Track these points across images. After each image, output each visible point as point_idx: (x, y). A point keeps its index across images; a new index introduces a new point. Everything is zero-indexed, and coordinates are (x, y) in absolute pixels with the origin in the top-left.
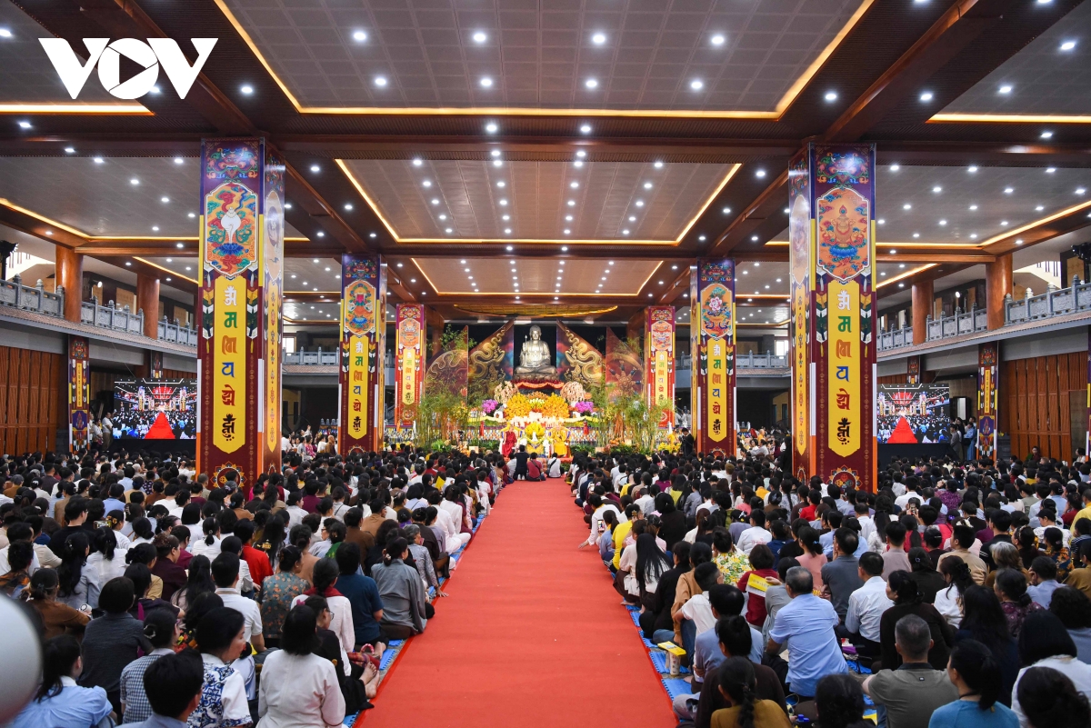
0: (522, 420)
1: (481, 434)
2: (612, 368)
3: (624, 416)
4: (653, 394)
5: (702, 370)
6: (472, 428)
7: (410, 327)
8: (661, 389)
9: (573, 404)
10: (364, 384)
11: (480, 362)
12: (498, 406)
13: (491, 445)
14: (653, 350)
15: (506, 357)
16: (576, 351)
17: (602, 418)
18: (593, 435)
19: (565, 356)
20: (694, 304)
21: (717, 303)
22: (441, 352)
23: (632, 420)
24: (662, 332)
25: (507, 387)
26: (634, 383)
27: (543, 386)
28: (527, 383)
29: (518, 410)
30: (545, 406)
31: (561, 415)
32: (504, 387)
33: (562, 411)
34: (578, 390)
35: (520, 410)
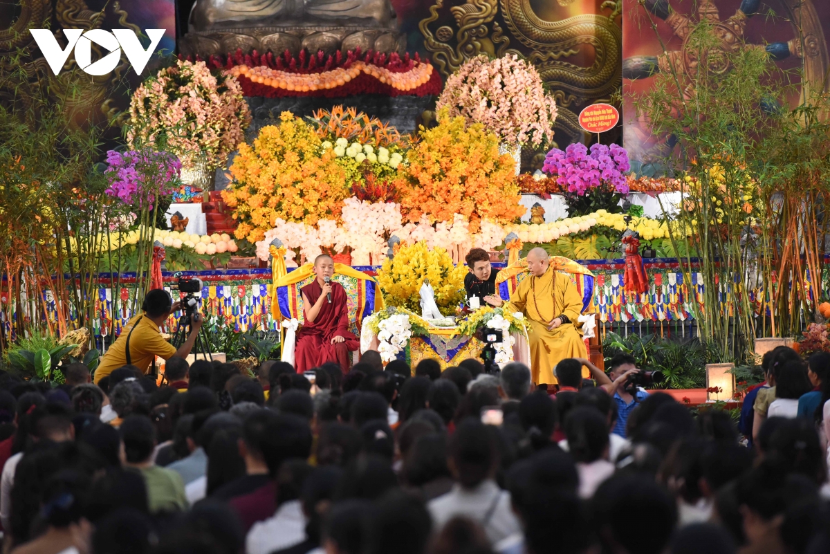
0: (312, 239)
18: (667, 294)
25: (192, 90)
27: (341, 82)
28: (264, 67)
29: (292, 193)
30: (414, 172)
31: (490, 209)
32: (177, 88)
33: (493, 191)
34: (522, 93)
35: (302, 195)
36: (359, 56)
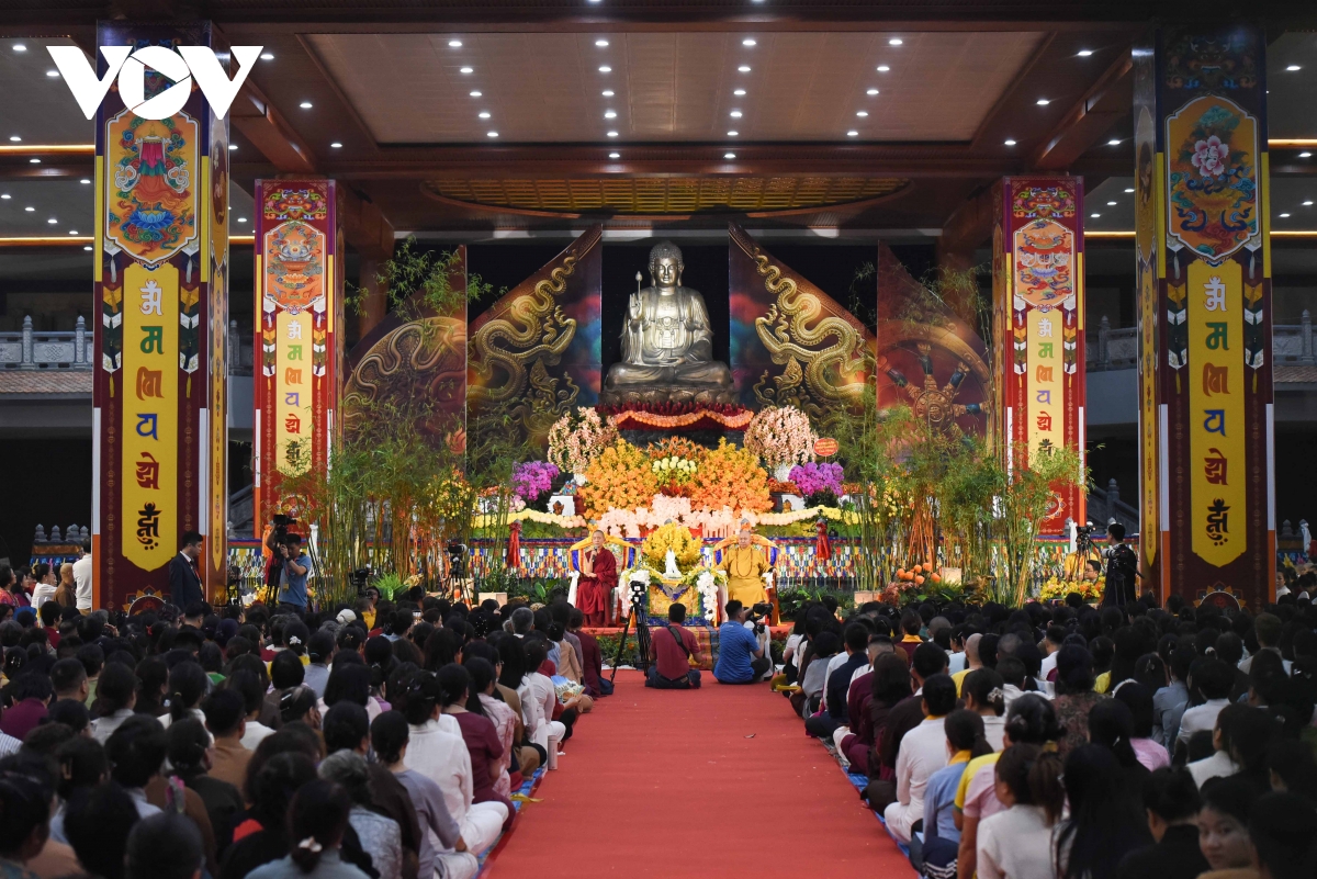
0: (632, 520)
1: (512, 560)
2: (896, 366)
3: (937, 506)
4: (1021, 435)
5: (1172, 356)
6: (485, 543)
7: (295, 247)
8: (1045, 423)
9: (783, 474)
10: (166, 407)
11: (503, 355)
12: (561, 480)
13: (542, 591)
14: (1020, 306)
15: (580, 338)
16: (789, 318)
17: (873, 511)
18: (844, 560)
19: (755, 334)
20: (1146, 157)
21: (1213, 154)
22: (389, 321)
23: (961, 513)
24: (1045, 254)
25: (585, 425)
26: (960, 409)
27: (691, 421)
28: (644, 412)
29: (619, 491)
30: (700, 478)
31: (747, 503)
32: (577, 424)
33: (750, 491)
34: (796, 431)
35: (626, 492)
36: (704, 406)
